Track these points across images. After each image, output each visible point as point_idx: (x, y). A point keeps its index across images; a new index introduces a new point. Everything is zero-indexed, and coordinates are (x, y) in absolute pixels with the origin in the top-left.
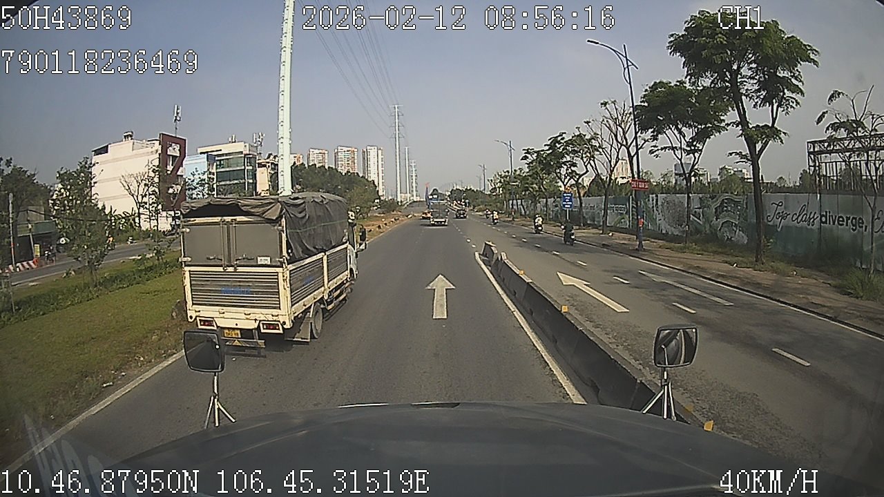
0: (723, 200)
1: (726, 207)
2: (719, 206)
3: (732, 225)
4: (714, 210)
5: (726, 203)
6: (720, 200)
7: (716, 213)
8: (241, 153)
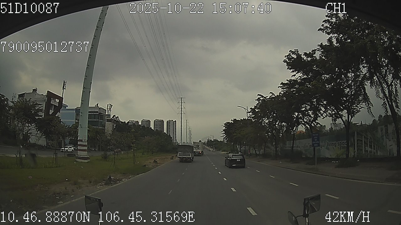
8: (97, 112)
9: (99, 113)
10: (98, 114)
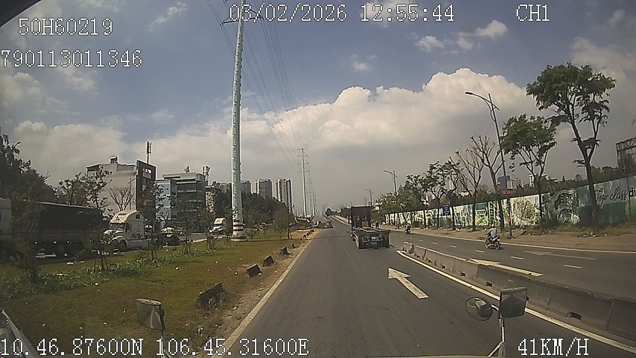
0: (560, 195)
1: (562, 199)
2: (557, 200)
3: (568, 212)
4: (554, 203)
5: (562, 197)
6: (557, 196)
7: (555, 204)
8: (194, 180)
9: (197, 181)
10: (195, 182)
